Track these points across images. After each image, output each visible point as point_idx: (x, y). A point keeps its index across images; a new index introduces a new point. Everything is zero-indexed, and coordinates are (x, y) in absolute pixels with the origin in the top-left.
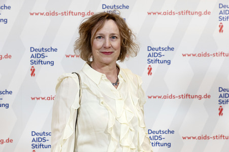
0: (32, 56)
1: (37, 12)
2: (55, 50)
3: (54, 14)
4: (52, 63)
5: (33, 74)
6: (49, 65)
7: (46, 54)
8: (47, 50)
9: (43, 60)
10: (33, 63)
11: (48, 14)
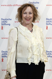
0: (2, 22)
1: (4, 5)
2: (11, 20)
3: (10, 5)
4: (9, 25)
5: (2, 29)
6: (8, 25)
7: (7, 21)
8: (7, 20)
9: (6, 23)
10: (2, 24)
11: (8, 6)
